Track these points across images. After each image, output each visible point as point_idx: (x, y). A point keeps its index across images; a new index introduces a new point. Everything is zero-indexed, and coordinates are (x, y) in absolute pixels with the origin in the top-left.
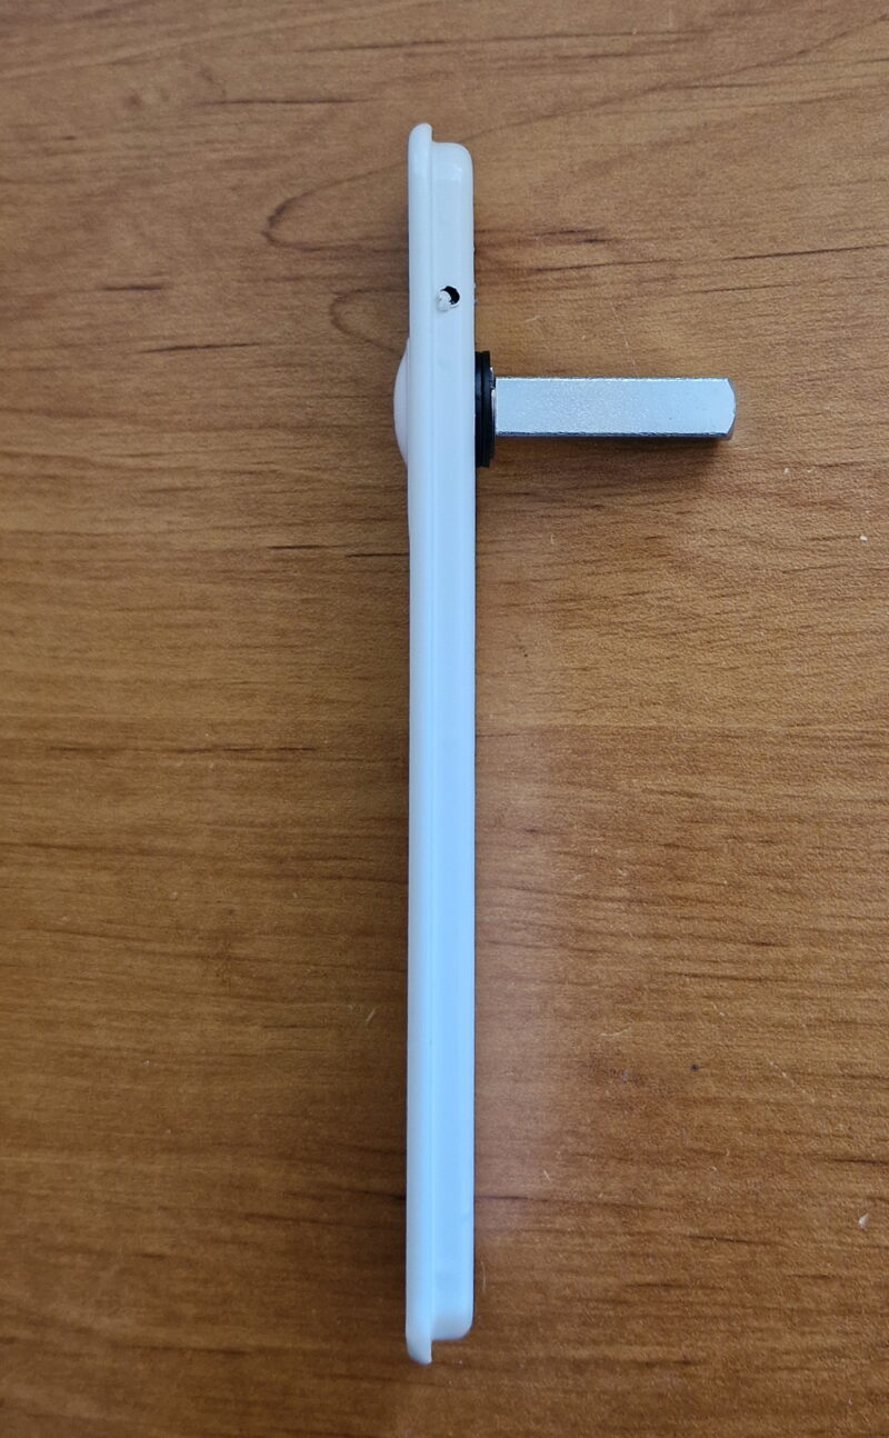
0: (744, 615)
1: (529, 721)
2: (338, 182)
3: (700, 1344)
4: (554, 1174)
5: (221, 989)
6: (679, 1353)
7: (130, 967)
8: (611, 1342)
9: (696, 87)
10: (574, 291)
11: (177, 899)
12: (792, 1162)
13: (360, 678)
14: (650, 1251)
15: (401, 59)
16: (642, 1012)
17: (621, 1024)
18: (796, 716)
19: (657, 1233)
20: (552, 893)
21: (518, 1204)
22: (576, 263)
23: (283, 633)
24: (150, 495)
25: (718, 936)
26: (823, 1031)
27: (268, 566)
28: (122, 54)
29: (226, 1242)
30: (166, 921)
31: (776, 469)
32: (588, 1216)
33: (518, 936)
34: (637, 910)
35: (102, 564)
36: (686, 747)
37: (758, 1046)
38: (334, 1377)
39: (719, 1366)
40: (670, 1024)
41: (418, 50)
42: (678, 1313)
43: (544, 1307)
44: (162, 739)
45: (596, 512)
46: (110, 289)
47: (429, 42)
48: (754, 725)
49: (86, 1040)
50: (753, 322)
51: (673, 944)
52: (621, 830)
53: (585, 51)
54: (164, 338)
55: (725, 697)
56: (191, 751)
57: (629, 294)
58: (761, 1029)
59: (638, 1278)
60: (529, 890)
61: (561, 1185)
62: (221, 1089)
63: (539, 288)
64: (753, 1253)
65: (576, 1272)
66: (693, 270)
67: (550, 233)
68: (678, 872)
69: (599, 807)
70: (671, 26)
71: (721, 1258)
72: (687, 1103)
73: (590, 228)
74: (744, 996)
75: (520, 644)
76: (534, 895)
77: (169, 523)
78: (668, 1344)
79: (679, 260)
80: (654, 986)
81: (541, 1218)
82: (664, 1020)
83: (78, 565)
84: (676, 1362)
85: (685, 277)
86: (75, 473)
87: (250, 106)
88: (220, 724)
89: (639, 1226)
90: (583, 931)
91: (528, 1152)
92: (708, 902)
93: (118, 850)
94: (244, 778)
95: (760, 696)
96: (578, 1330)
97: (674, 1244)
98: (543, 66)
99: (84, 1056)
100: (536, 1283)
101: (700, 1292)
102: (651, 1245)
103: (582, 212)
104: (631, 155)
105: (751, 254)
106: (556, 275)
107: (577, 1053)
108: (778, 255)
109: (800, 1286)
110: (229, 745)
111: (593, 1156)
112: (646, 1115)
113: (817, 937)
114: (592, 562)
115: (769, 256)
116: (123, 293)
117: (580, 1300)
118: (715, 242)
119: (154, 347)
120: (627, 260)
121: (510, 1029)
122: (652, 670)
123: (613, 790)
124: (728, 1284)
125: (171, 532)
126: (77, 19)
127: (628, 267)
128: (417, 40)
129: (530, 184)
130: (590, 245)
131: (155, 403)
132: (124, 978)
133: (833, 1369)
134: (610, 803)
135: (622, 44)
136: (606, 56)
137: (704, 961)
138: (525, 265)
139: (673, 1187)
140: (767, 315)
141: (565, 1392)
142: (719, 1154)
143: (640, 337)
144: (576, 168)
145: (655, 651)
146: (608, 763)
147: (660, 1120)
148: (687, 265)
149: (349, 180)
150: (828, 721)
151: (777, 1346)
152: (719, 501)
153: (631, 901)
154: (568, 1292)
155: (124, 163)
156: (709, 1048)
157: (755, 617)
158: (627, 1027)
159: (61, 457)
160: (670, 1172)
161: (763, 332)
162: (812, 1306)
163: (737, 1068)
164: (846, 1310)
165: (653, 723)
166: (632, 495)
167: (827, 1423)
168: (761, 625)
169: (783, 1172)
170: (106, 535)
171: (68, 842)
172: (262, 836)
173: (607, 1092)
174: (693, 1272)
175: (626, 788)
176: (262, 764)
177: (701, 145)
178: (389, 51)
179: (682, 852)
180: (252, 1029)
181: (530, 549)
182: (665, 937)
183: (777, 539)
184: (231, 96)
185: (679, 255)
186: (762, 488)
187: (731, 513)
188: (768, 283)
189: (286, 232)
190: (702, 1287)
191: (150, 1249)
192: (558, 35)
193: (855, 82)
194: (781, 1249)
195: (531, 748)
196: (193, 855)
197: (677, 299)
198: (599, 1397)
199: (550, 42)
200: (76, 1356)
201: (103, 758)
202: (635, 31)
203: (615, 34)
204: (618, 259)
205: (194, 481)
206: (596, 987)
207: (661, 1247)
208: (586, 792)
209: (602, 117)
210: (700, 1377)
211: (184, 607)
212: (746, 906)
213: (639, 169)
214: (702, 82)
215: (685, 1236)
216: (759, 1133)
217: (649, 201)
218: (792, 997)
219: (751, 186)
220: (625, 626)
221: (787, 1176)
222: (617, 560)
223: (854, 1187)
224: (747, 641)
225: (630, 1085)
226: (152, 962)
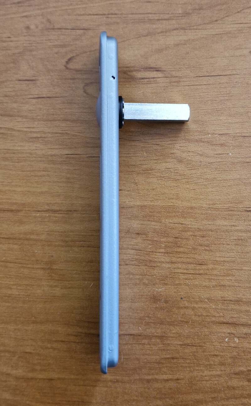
0: (198, 175)
1: (138, 203)
2: (86, 52)
3: (182, 374)
4: (142, 328)
5: (49, 278)
6: (176, 377)
7: (23, 272)
8: (157, 374)
9: (186, 29)
10: (152, 85)
11: (37, 253)
12: (208, 324)
13: (90, 191)
14: (169, 349)
15: (105, 19)
16: (167, 283)
17: (162, 287)
18: (211, 202)
19: (170, 344)
20: (143, 251)
21: (132, 336)
22: (153, 77)
23: (69, 178)
24: (31, 139)
25: (189, 262)
26: (217, 288)
27: (64, 159)
28: (25, 14)
29: (49, 349)
30: (33, 259)
31: (207, 135)
32: (151, 339)
33: (133, 263)
34: (167, 255)
35: (16, 158)
36: (181, 211)
37: (199, 292)
38: (79, 385)
39: (187, 380)
40: (175, 286)
41: (110, 16)
42: (176, 366)
43: (139, 365)
44: (33, 208)
45: (157, 146)
46: (20, 80)
47: (112, 14)
48: (200, 205)
49: (10, 292)
50: (201, 94)
51: (176, 265)
52: (162, 233)
53: (156, 18)
54: (36, 95)
55: (192, 197)
56: (41, 211)
57: (167, 86)
58: (200, 288)
59: (165, 356)
60: (137, 250)
61: (144, 331)
62: (48, 306)
63: (142, 83)
64: (197, 349)
65: (148, 355)
66: (185, 79)
67: (146, 68)
68: (178, 245)
69: (157, 227)
70: (180, 12)
71: (188, 350)
72: (179, 308)
73: (157, 67)
74: (196, 279)
75: (135, 182)
76: (138, 251)
77: (36, 147)
78: (173, 374)
79: (181, 77)
80: (171, 276)
81: (139, 340)
82: (173, 285)
83: (9, 158)
84: (175, 379)
85: (183, 81)
86: (9, 132)
87: (61, 30)
88: (50, 204)
89: (166, 342)
90: (152, 261)
91: (135, 322)
92: (186, 253)
93: (20, 239)
94: (57, 219)
95: (201, 197)
96: (148, 371)
97: (175, 347)
98: (144, 22)
99: (9, 297)
100: (137, 358)
101: (182, 360)
102: (169, 347)
103: (155, 63)
104: (169, 47)
105: (201, 75)
106: (147, 80)
107: (149, 295)
108: (208, 76)
109: (209, 357)
110: (53, 210)
111: (153, 323)
112: (168, 311)
113: (215, 262)
114: (156, 160)
115: (206, 76)
116: (24, 82)
117: (149, 363)
118: (191, 72)
119: (32, 97)
120: (167, 76)
121: (131, 288)
122: (172, 190)
123: (160, 223)
124: (190, 357)
125: (36, 149)
126: (12, 4)
127: (167, 78)
128: (110, 13)
129: (140, 55)
130: (157, 72)
131: (32, 113)
132: (21, 275)
133: (218, 380)
134: (160, 226)
135: (166, 17)
136: (162, 20)
137: (184, 269)
138: (139, 77)
139: (175, 331)
140: (205, 93)
141: (144, 388)
142: (188, 322)
143: (170, 98)
144: (153, 50)
145: (173, 184)
146: (159, 215)
147: (172, 313)
148: (184, 78)
149: (89, 52)
150: (220, 204)
151: (203, 374)
152: (191, 143)
153: (165, 253)
154: (146, 360)
155: (25, 45)
156: (186, 293)
157: (200, 175)
158: (163, 288)
159: (5, 128)
160: (174, 327)
161: (204, 97)
162: (212, 363)
163: (193, 298)
164: (222, 364)
165: (172, 204)
166: (167, 141)
167: (216, 395)
168: (202, 177)
169: (205, 327)
170: (18, 150)
171: (6, 237)
172: (62, 235)
173: (157, 305)
174: (180, 354)
175: (164, 222)
176: (62, 215)
177: (188, 45)
178: (101, 16)
179: (179, 239)
180: (58, 289)
181: (139, 156)
182: (174, 263)
183: (207, 154)
184: (56, 27)
185: (181, 75)
186: (203, 140)
187: (194, 147)
188: (205, 84)
189: (71, 66)
190: (183, 358)
191: (27, 351)
192: (149, 13)
193: (231, 29)
194: (204, 348)
195: (138, 211)
196: (42, 240)
197: (180, 88)
198: (154, 390)
199: (146, 15)
200: (6, 381)
201: (16, 213)
202: (170, 13)
203: (164, 14)
204: (165, 76)
205: (43, 135)
206: (155, 276)
207: (171, 348)
208: (153, 223)
209: (161, 37)
210: (181, 383)
211: (40, 171)
212: (196, 254)
213: (171, 51)
214: (188, 28)
215: (178, 345)
216: (199, 316)
217: (174, 60)
218: (208, 279)
219: (202, 57)
220: (165, 177)
221: (206, 328)
222: (163, 159)
223: (225, 331)
224: (198, 182)
225: (164, 303)
226: (29, 270)
